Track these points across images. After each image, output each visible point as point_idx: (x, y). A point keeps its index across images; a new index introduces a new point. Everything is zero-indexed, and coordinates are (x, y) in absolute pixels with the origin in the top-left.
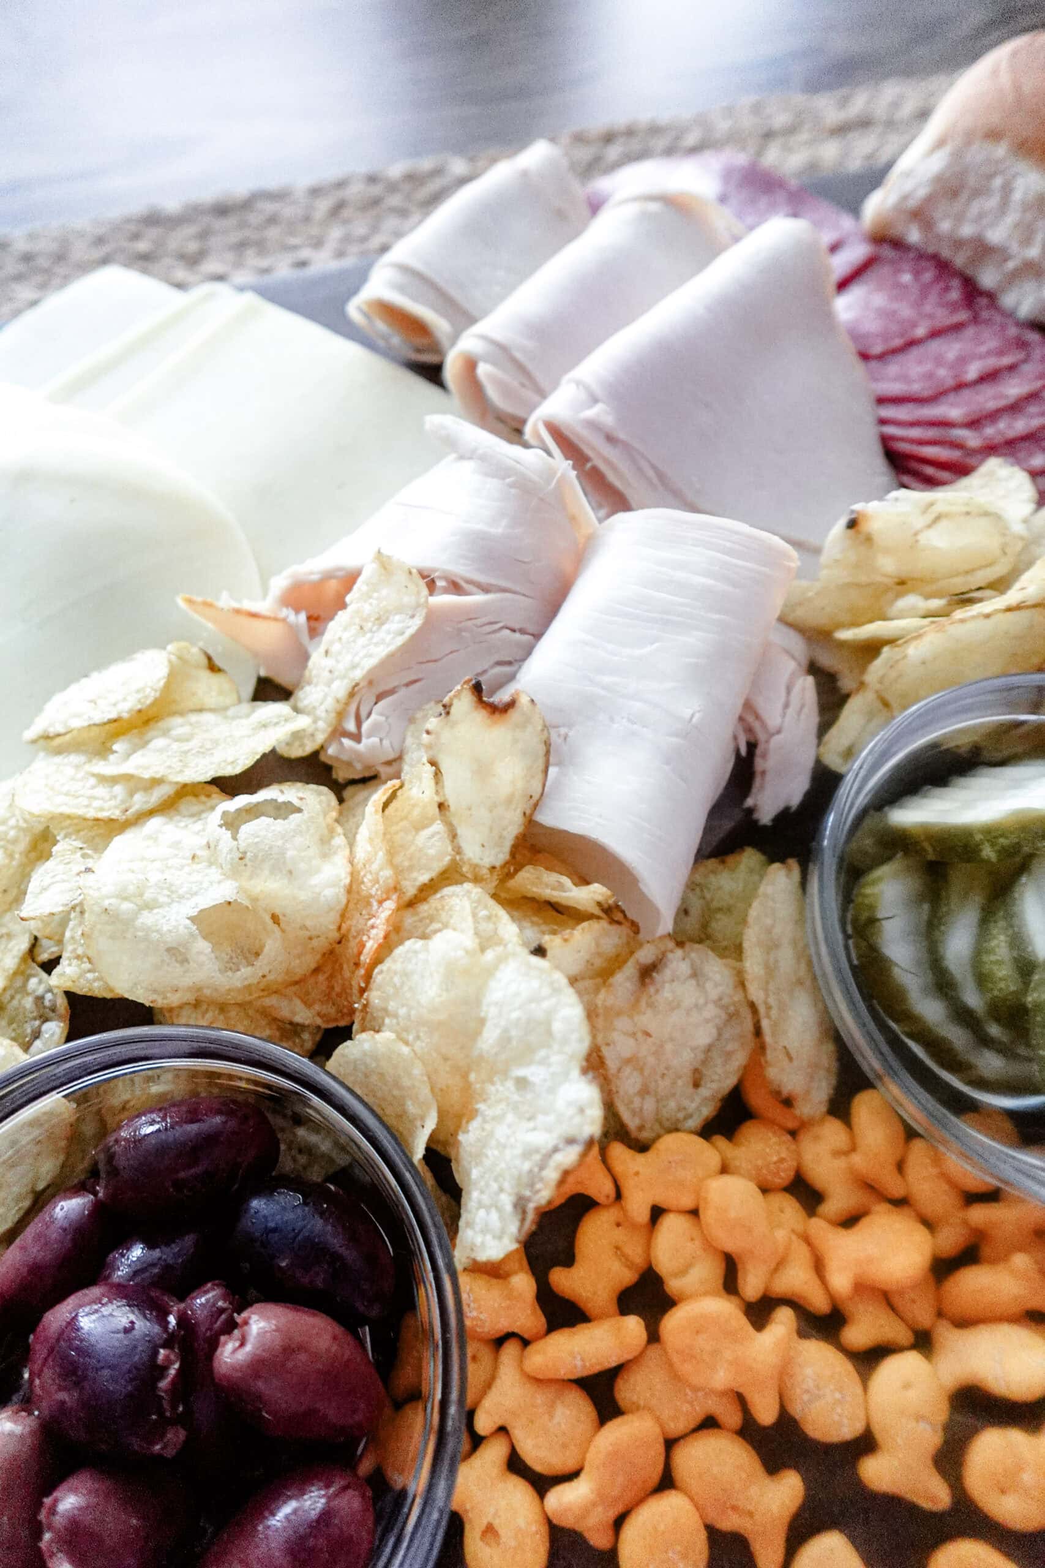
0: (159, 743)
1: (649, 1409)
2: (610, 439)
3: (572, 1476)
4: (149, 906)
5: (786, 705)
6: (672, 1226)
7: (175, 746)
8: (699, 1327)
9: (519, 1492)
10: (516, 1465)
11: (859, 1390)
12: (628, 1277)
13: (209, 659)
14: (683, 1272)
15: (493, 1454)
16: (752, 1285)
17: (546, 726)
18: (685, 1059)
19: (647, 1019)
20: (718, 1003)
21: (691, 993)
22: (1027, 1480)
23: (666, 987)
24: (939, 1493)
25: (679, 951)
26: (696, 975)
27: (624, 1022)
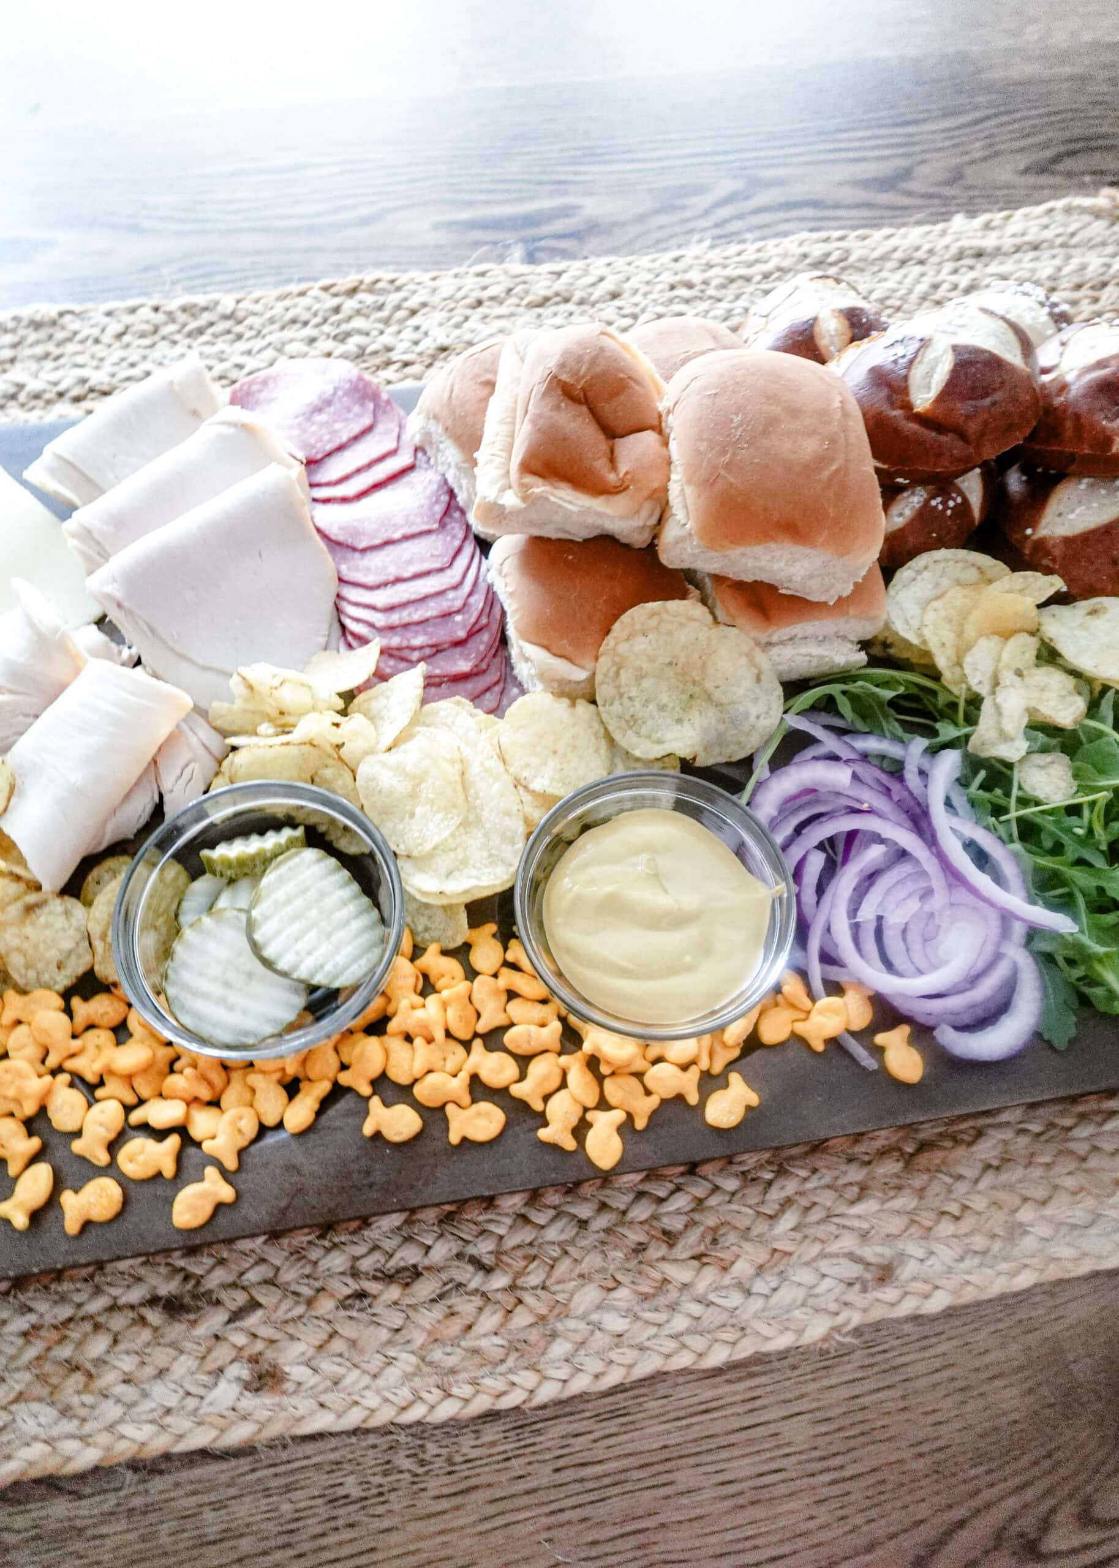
5: (180, 777)
6: (20, 1030)
8: (8, 1070)
11: (83, 1112)
14: (19, 1050)
16: (52, 1062)
17: (13, 775)
18: (53, 955)
19: (29, 930)
20: (78, 929)
21: (60, 922)
22: (141, 1158)
23: (43, 917)
24: (102, 1158)
25: (58, 901)
26: (67, 913)
27: (14, 930)
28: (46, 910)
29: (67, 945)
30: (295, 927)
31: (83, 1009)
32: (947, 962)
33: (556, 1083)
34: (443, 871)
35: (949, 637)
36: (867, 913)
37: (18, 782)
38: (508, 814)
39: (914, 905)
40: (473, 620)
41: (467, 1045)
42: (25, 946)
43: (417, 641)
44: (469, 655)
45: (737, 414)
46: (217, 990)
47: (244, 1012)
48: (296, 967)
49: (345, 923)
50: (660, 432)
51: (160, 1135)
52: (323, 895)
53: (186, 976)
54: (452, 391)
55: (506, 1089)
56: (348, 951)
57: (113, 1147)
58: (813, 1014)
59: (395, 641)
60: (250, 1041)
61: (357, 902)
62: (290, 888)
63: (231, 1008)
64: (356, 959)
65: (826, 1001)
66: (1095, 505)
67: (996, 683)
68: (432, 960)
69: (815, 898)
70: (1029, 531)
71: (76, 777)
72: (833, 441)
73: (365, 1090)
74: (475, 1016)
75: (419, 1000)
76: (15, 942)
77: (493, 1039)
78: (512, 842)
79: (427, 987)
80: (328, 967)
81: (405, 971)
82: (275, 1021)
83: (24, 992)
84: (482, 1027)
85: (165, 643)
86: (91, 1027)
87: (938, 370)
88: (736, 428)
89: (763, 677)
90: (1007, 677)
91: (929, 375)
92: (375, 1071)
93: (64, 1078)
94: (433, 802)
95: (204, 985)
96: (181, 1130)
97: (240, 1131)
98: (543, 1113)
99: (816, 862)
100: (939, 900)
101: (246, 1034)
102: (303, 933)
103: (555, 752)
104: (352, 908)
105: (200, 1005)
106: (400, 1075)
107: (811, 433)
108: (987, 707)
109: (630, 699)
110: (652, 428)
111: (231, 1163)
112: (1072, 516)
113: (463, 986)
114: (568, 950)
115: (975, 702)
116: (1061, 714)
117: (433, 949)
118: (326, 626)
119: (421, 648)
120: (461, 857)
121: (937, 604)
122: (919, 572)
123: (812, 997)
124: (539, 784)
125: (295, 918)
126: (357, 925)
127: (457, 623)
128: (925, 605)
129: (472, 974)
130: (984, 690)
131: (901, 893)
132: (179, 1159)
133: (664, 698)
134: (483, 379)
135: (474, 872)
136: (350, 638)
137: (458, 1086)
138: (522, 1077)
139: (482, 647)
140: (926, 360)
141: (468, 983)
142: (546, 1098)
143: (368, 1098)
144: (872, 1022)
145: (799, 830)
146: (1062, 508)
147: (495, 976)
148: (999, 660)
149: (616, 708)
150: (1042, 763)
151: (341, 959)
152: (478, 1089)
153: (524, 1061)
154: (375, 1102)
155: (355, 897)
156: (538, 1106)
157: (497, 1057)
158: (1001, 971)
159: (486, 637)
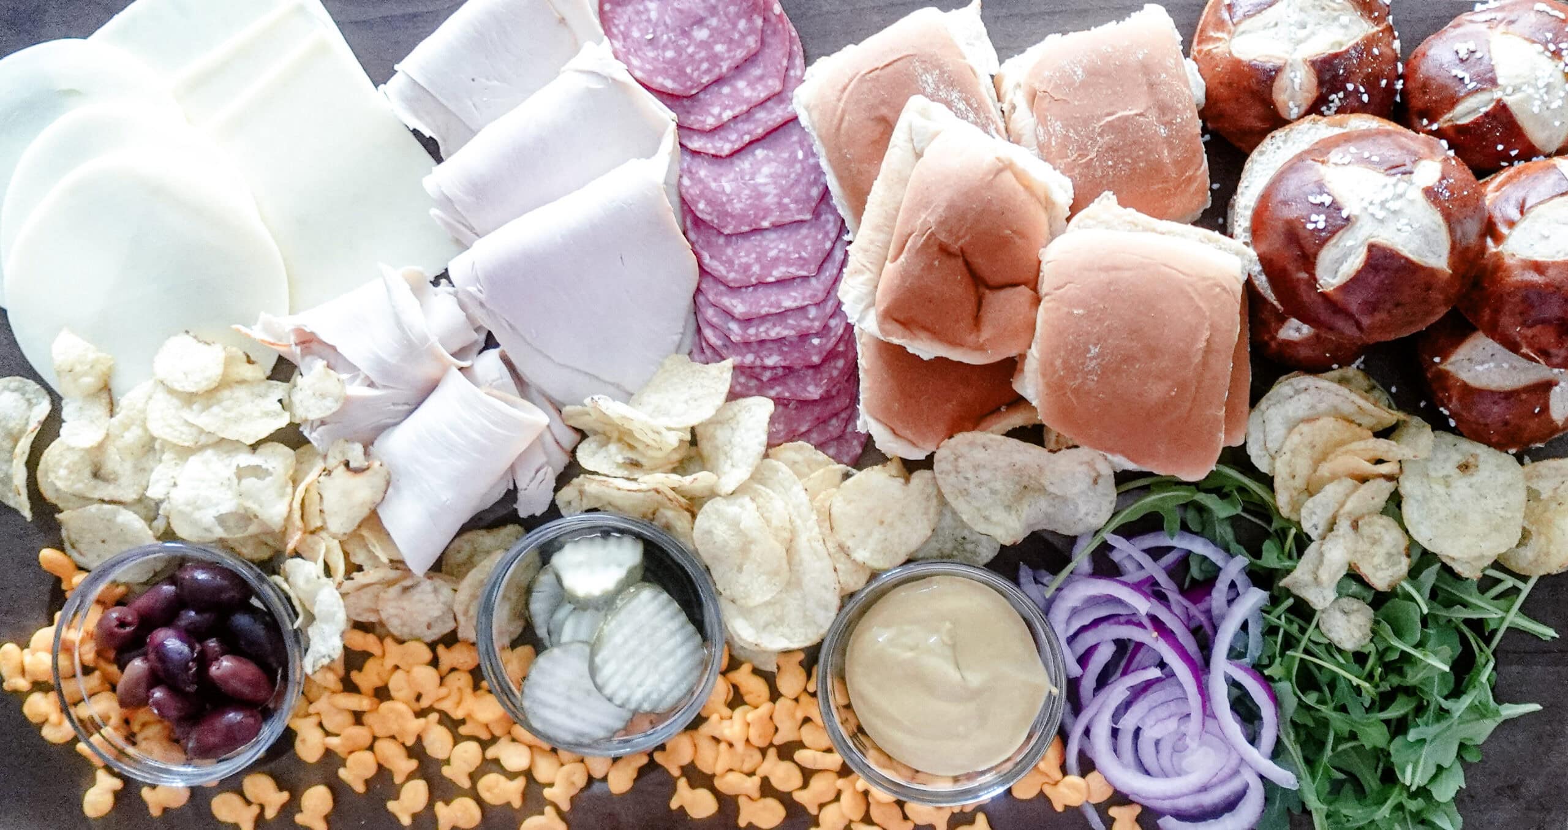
0: (215, 409)
1: (370, 727)
2: (482, 304)
3: (337, 735)
4: (199, 508)
5: (534, 478)
6: (399, 674)
7: (223, 414)
8: (392, 710)
9: (319, 733)
10: (321, 725)
11: (450, 746)
12: (379, 684)
13: (248, 357)
14: (399, 690)
15: (314, 720)
16: (425, 703)
17: (389, 474)
18: (425, 619)
19: (405, 604)
20: (444, 603)
21: (430, 597)
22: (496, 791)
23: (416, 595)
24: (466, 784)
25: (428, 582)
26: (436, 591)
27: (394, 604)
28: (419, 589)
29: (437, 613)
30: (628, 667)
31: (447, 657)
32: (1187, 773)
33: (832, 796)
34: (762, 623)
35: (1303, 467)
36: (1128, 723)
37: (394, 477)
38: (825, 587)
39: (1172, 725)
40: (830, 345)
41: (763, 752)
42: (401, 613)
43: (770, 362)
44: (821, 380)
45: (1095, 345)
46: (562, 703)
47: (583, 720)
48: (628, 699)
49: (671, 653)
50: (1035, 289)
51: (511, 776)
52: (655, 629)
53: (540, 694)
54: (842, 120)
55: (790, 794)
56: (672, 678)
57: (474, 777)
58: (1061, 784)
59: (749, 359)
60: (586, 741)
61: (683, 631)
62: (627, 630)
63: (572, 716)
64: (677, 685)
65: (1074, 779)
66: (1506, 365)
67: (1331, 526)
68: (743, 677)
69: (1094, 684)
70: (1437, 360)
71: (446, 496)
72: (1183, 386)
73: (675, 772)
74: (773, 730)
75: (726, 711)
76: (392, 611)
77: (786, 752)
78: (826, 608)
79: (737, 700)
80: (655, 696)
81: (721, 689)
82: (606, 728)
83: (401, 642)
84: (778, 740)
85: (525, 340)
86: (453, 670)
87: (1350, 260)
88: (1091, 359)
89: (1100, 481)
90: (1343, 526)
91: (1340, 261)
92: (686, 760)
93: (434, 717)
94: (759, 565)
95: (551, 699)
96: (528, 774)
97: (573, 784)
98: (817, 816)
99: (1104, 654)
100: (1194, 725)
101: (582, 735)
102: (635, 668)
103: (882, 523)
104: (678, 638)
105: (548, 714)
106: (705, 765)
107: (1161, 377)
108: (1311, 551)
109: (967, 478)
110: (1026, 284)
111: (565, 807)
112: (1479, 368)
113: (765, 708)
114: (862, 697)
115: (1303, 542)
116: (1380, 574)
117: (746, 668)
118: (681, 323)
119: (774, 368)
120: (778, 613)
121: (1304, 428)
122: (1297, 392)
123: (1064, 770)
124: (861, 555)
125: (628, 658)
126: (681, 652)
127: (814, 346)
128: (1292, 426)
129: (775, 695)
130: (1314, 535)
131: (1162, 712)
132: (525, 795)
133: (998, 485)
134: (877, 114)
135: (786, 630)
136: (704, 344)
137: (752, 785)
138: (805, 785)
139: (835, 373)
140: (1341, 244)
141: (770, 704)
142: (821, 806)
143: (678, 778)
144: (1111, 797)
145: (1096, 623)
146: (1473, 354)
147: (796, 700)
148: (1342, 505)
149: (952, 478)
150: (1347, 609)
151: (664, 687)
152: (767, 789)
153: (807, 775)
154: (682, 783)
155: (683, 627)
156: (813, 811)
157: (787, 765)
158: (1235, 785)
159: (840, 363)
